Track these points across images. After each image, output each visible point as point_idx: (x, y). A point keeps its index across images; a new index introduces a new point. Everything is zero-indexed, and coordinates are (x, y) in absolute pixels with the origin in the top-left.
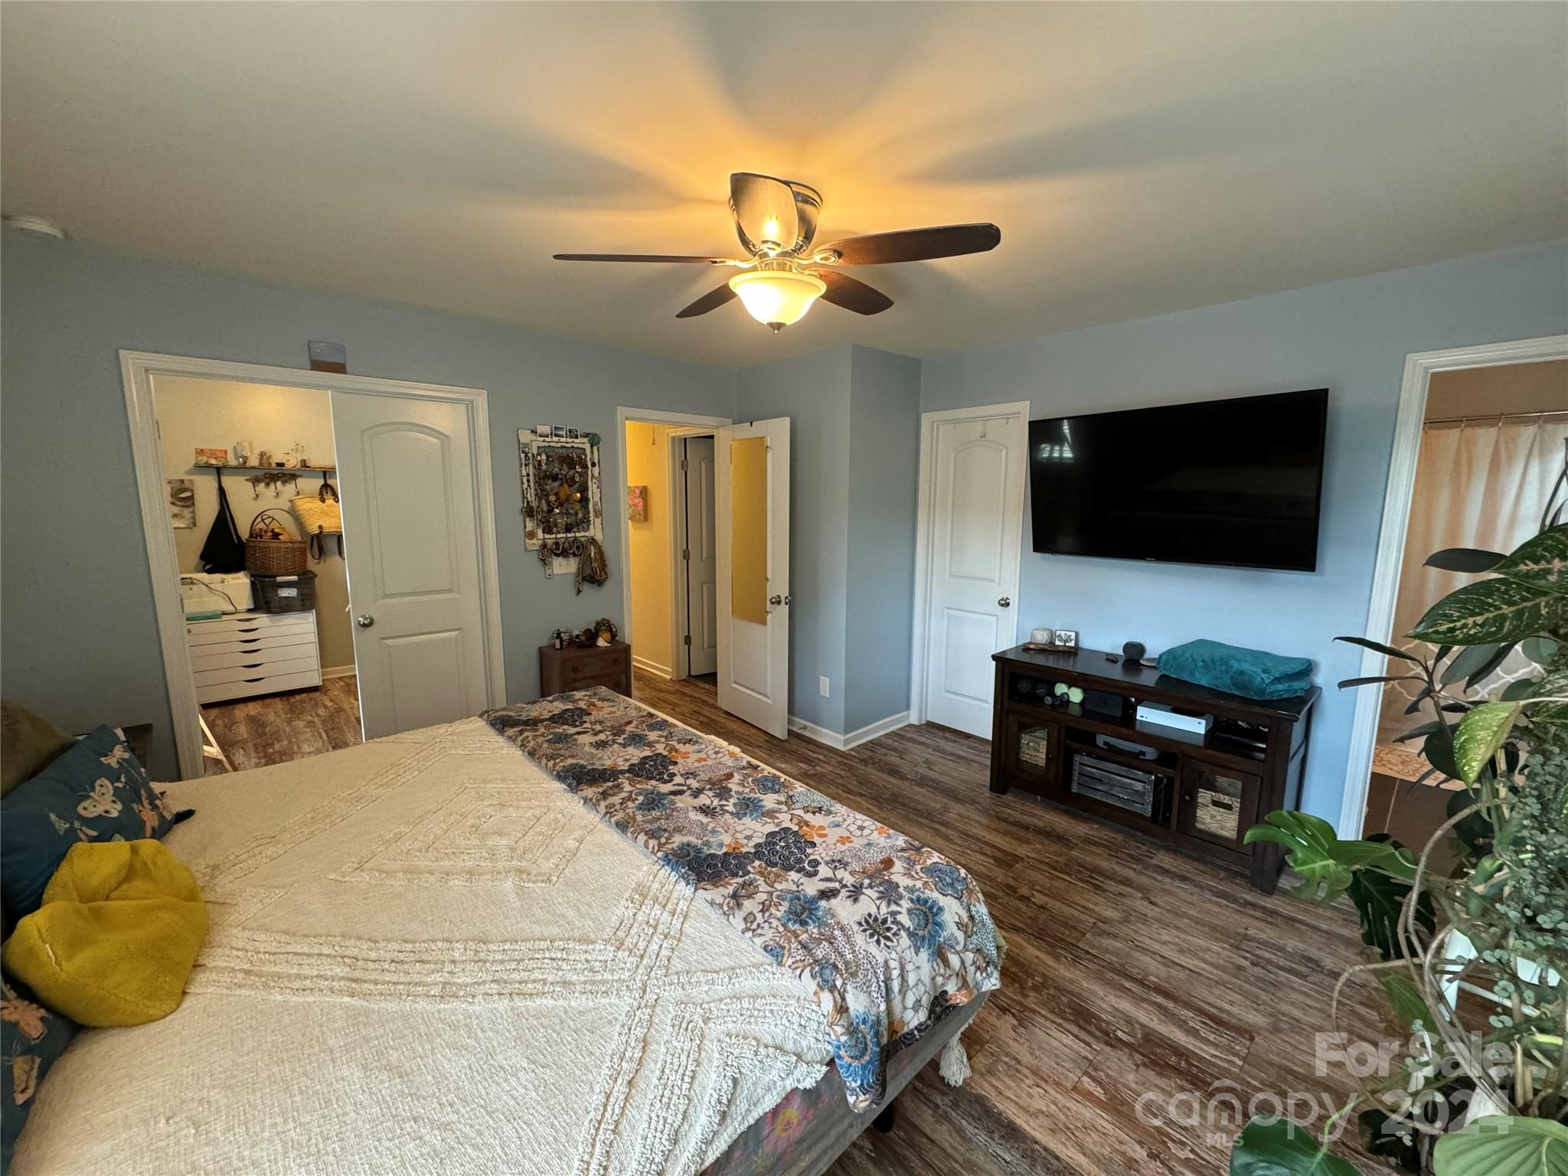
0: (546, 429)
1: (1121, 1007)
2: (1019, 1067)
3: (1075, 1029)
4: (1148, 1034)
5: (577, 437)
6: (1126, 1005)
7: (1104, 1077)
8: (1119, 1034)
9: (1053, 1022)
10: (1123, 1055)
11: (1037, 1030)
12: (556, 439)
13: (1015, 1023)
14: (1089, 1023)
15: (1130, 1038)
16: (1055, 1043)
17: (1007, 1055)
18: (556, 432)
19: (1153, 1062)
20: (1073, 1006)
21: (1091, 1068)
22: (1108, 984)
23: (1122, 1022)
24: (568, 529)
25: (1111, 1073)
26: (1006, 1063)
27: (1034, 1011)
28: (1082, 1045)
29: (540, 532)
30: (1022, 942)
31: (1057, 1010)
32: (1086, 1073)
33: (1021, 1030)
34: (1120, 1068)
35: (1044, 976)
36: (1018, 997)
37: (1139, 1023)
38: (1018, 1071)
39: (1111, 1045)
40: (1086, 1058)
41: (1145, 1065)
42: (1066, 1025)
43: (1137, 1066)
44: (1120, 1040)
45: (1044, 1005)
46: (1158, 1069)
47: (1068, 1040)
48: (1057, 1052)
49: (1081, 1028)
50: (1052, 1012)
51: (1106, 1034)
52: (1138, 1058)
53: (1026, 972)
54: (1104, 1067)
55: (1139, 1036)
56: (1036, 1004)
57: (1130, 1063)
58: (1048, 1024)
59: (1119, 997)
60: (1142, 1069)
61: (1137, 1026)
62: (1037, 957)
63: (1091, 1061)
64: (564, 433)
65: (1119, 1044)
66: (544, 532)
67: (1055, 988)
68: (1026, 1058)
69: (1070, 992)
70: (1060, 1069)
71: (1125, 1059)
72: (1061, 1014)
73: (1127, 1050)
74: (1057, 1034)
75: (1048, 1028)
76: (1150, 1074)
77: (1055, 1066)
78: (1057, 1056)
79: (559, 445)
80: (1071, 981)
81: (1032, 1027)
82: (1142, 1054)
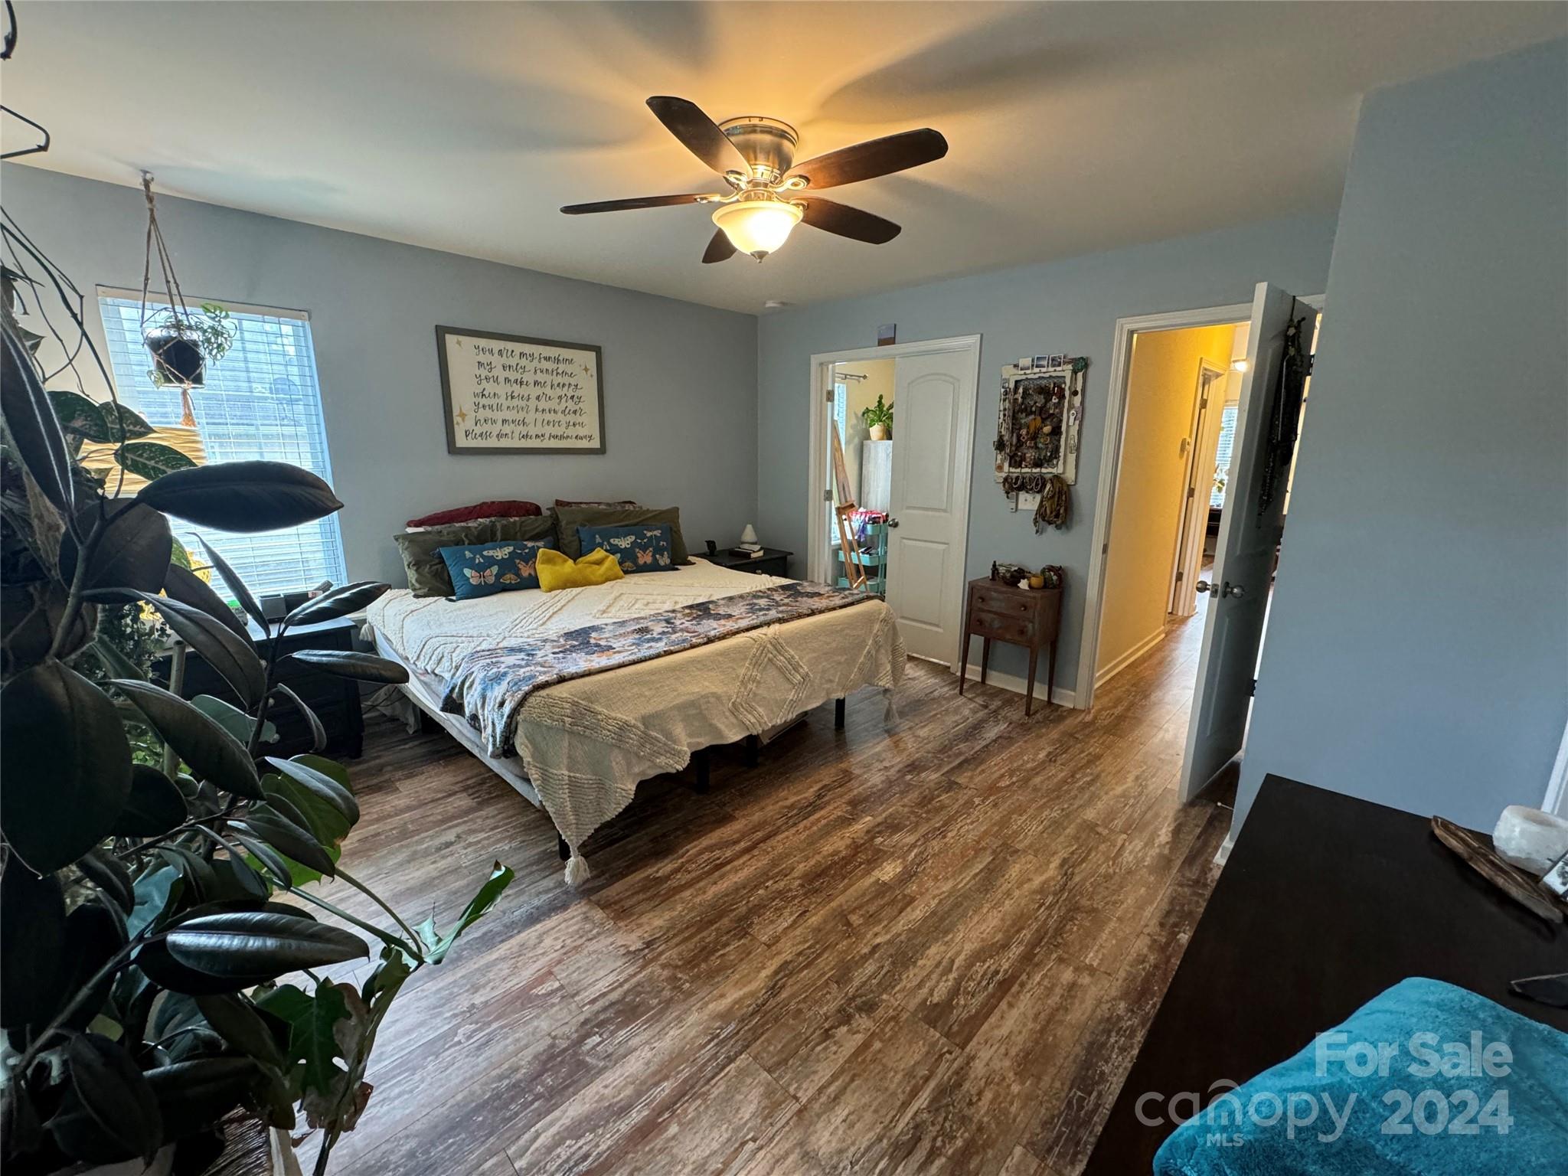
0: (1026, 362)
1: (632, 1058)
2: (584, 939)
3: (614, 996)
4: (588, 1071)
5: (1059, 365)
6: (634, 1066)
7: (553, 1001)
8: (597, 1039)
9: (626, 981)
10: (570, 1030)
11: (619, 963)
12: (1036, 370)
13: (632, 949)
14: (618, 1013)
15: (588, 1047)
16: (602, 973)
17: (599, 934)
18: (1036, 363)
19: (552, 1057)
20: (642, 1009)
21: (567, 994)
22: (671, 1060)
23: (610, 1050)
24: (1038, 464)
25: (555, 1009)
26: (591, 931)
27: (643, 968)
28: (592, 997)
29: (1006, 465)
30: (753, 986)
31: (639, 988)
32: (562, 987)
33: (623, 951)
34: (557, 1020)
35: (690, 994)
36: (663, 959)
37: (605, 1069)
38: (581, 937)
39: (585, 1023)
40: (577, 994)
41: (552, 1046)
42: (620, 991)
43: (554, 1038)
44: (588, 1035)
45: (650, 979)
46: (544, 1057)
47: (602, 986)
48: (590, 973)
49: (612, 1004)
50: (638, 984)
51: (601, 1024)
52: (564, 1044)
53: (698, 977)
54: (562, 1006)
55: (588, 1059)
56: (652, 972)
57: (559, 1032)
58: (624, 975)
59: (647, 1064)
60: (549, 1041)
61: (601, 1064)
62: (722, 996)
63: (573, 996)
64: (1045, 363)
65: (583, 1032)
66: (1010, 466)
67: (672, 998)
68: (593, 946)
69: (662, 1012)
70: (572, 969)
71: (566, 1029)
72: (636, 990)
73: (575, 1036)
74: (611, 978)
75: (619, 974)
76: (541, 1046)
77: (577, 965)
78: (587, 970)
79: (1037, 376)
80: (679, 1019)
81: (624, 960)
82: (565, 1050)
